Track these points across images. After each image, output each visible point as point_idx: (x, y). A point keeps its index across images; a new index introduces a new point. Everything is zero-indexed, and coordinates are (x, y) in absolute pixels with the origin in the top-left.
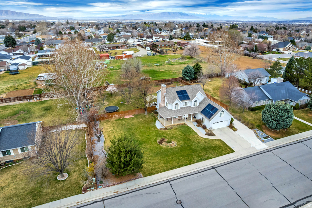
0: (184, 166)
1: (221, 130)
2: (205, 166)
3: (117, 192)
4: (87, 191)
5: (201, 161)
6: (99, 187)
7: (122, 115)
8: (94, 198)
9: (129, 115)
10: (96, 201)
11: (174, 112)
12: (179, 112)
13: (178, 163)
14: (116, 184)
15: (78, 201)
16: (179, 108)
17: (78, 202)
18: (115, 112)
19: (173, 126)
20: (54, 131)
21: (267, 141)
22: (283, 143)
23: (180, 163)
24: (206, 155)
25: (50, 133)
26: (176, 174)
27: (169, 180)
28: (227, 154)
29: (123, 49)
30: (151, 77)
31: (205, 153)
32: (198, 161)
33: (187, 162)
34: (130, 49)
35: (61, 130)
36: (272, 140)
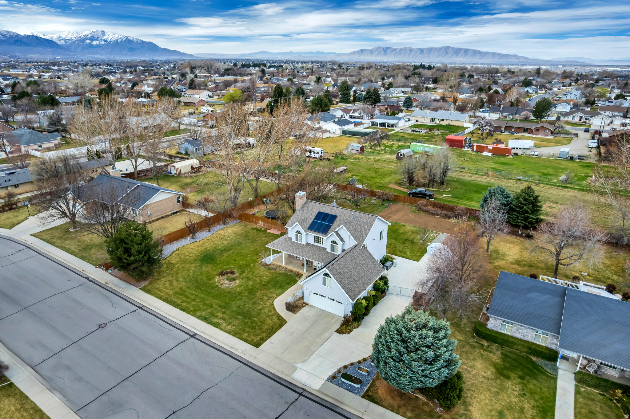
0: (180, 309)
3: (107, 283)
4: (101, 268)
5: (202, 320)
6: (109, 271)
8: (93, 275)
9: (278, 230)
10: (89, 278)
11: (291, 246)
13: (182, 302)
16: (304, 242)
18: (271, 218)
19: (283, 268)
20: (191, 210)
21: (341, 385)
22: (363, 414)
23: (184, 304)
24: (223, 319)
25: (186, 211)
26: (158, 309)
27: (143, 308)
28: (242, 340)
29: (534, 136)
30: (450, 195)
31: (227, 317)
32: (199, 317)
33: (189, 308)
34: (556, 138)
35: (197, 213)
36: (354, 393)
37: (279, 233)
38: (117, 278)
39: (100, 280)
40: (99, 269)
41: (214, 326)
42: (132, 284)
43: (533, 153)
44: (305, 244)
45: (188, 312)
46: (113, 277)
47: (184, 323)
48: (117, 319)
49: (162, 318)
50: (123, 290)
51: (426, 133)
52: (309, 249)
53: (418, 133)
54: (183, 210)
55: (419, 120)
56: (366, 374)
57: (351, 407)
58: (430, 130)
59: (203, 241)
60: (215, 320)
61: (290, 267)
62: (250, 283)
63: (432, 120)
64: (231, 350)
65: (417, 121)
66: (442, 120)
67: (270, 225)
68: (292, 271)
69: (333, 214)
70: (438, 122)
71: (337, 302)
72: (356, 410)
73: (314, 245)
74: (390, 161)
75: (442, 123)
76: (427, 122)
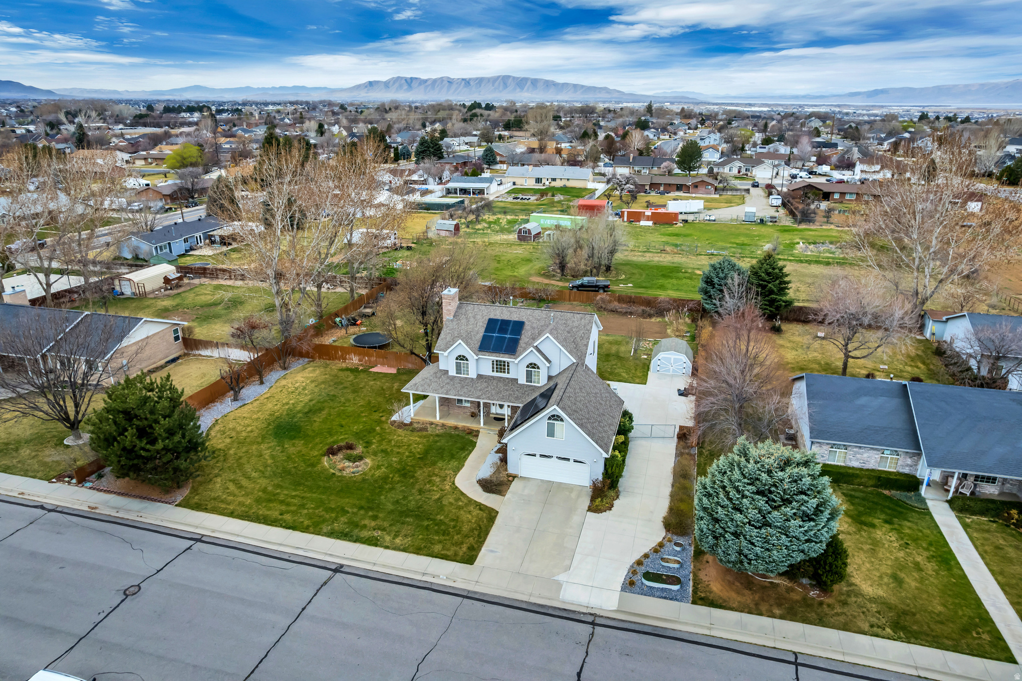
0: (284, 527)
1: (550, 488)
2: (326, 554)
3: (93, 508)
4: (63, 481)
5: (338, 538)
6: (89, 484)
7: (370, 361)
8: (51, 498)
9: (390, 366)
10: (45, 506)
11: (448, 383)
12: (463, 387)
13: (281, 514)
14: (115, 493)
15: (23, 491)
16: (473, 374)
17: (22, 494)
18: (368, 347)
19: (437, 425)
20: (204, 352)
21: (651, 592)
22: (710, 629)
23: (287, 517)
24: (379, 529)
25: (195, 355)
26: (238, 535)
27: (203, 539)
28: (436, 557)
29: (694, 195)
30: (630, 285)
31: (386, 524)
32: (331, 534)
33: (302, 522)
34: (723, 197)
35: (217, 356)
36: (677, 600)
37: (393, 371)
38: (114, 495)
39: (73, 504)
40: (59, 485)
41: (369, 545)
42: (155, 500)
43: (708, 218)
44: (475, 377)
45: (305, 530)
46: (100, 493)
47: (307, 550)
48: (158, 571)
49: (255, 550)
50: (141, 515)
51: (537, 200)
52: (486, 384)
53: (526, 201)
54: (185, 355)
55: (518, 181)
56: (676, 566)
57: (686, 624)
58: (542, 196)
59: (258, 402)
60: (365, 534)
61: (451, 422)
62: (394, 459)
63: (538, 180)
64: (425, 578)
65: (514, 184)
66: (554, 180)
67: (373, 359)
68: (456, 428)
69: (517, 319)
70: (547, 183)
71: (575, 461)
72: (695, 625)
73: (492, 377)
74: (510, 244)
75: (554, 184)
76: (531, 184)
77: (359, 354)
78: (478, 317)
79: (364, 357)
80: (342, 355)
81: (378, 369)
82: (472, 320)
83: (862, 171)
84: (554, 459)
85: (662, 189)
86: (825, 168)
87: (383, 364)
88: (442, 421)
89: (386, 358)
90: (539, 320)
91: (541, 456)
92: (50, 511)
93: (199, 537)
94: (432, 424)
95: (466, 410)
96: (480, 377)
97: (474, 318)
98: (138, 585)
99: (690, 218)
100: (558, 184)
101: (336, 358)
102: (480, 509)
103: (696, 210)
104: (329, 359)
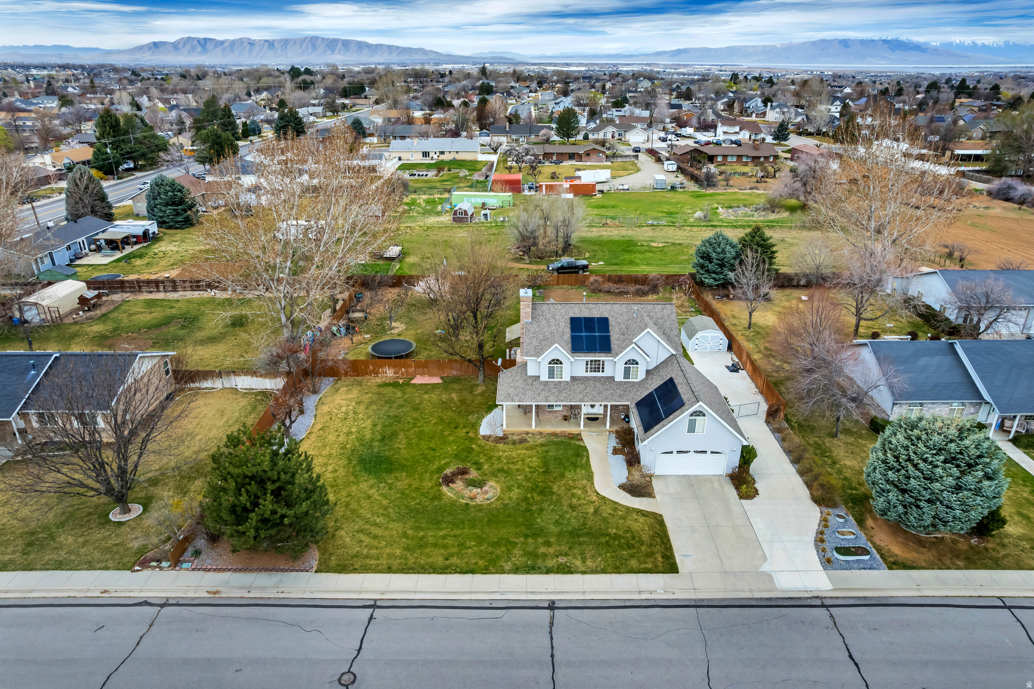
0: (460, 573)
1: (691, 482)
2: (527, 592)
3: (215, 593)
4: (150, 567)
5: (528, 573)
6: (185, 565)
7: (407, 372)
8: (150, 590)
9: (431, 375)
10: (149, 600)
11: (543, 390)
12: (560, 392)
13: (447, 559)
14: (230, 570)
15: (106, 588)
16: (566, 378)
17: (106, 591)
18: (396, 358)
19: (533, 434)
20: (204, 385)
21: (848, 566)
22: (919, 590)
23: (455, 560)
24: (561, 555)
26: (415, 592)
27: (378, 603)
28: (639, 572)
30: (601, 263)
31: (565, 548)
32: (516, 570)
33: (476, 563)
34: (615, 164)
35: (220, 386)
36: (874, 568)
37: (437, 380)
38: (230, 573)
39: (185, 592)
40: (146, 573)
41: (564, 573)
42: (287, 571)
43: (621, 187)
44: (569, 379)
45: (485, 571)
46: (211, 573)
47: (502, 593)
48: (359, 651)
49: (448, 604)
50: (280, 590)
51: (436, 176)
52: (582, 387)
53: (424, 177)
54: (182, 390)
55: (403, 156)
56: (853, 537)
57: (897, 589)
58: (439, 172)
59: (313, 435)
60: (550, 563)
61: (548, 429)
63: (426, 154)
64: (644, 596)
65: (400, 159)
66: (442, 153)
67: (411, 370)
68: (555, 434)
70: (435, 157)
71: (712, 452)
72: (905, 589)
73: (586, 377)
75: (442, 157)
76: (417, 158)
77: (394, 367)
78: (558, 317)
79: (400, 369)
80: (374, 369)
81: (418, 380)
82: (552, 320)
83: (725, 133)
84: (692, 453)
85: (554, 158)
86: (689, 131)
87: (423, 374)
88: (538, 429)
89: (427, 367)
90: (621, 315)
91: (678, 452)
92: (162, 606)
93: (372, 603)
94: (527, 433)
95: (557, 414)
96: (573, 378)
97: (554, 318)
98: (349, 671)
99: (605, 188)
100: (446, 157)
101: (366, 373)
102: (644, 515)
103: (604, 180)
104: (358, 376)
